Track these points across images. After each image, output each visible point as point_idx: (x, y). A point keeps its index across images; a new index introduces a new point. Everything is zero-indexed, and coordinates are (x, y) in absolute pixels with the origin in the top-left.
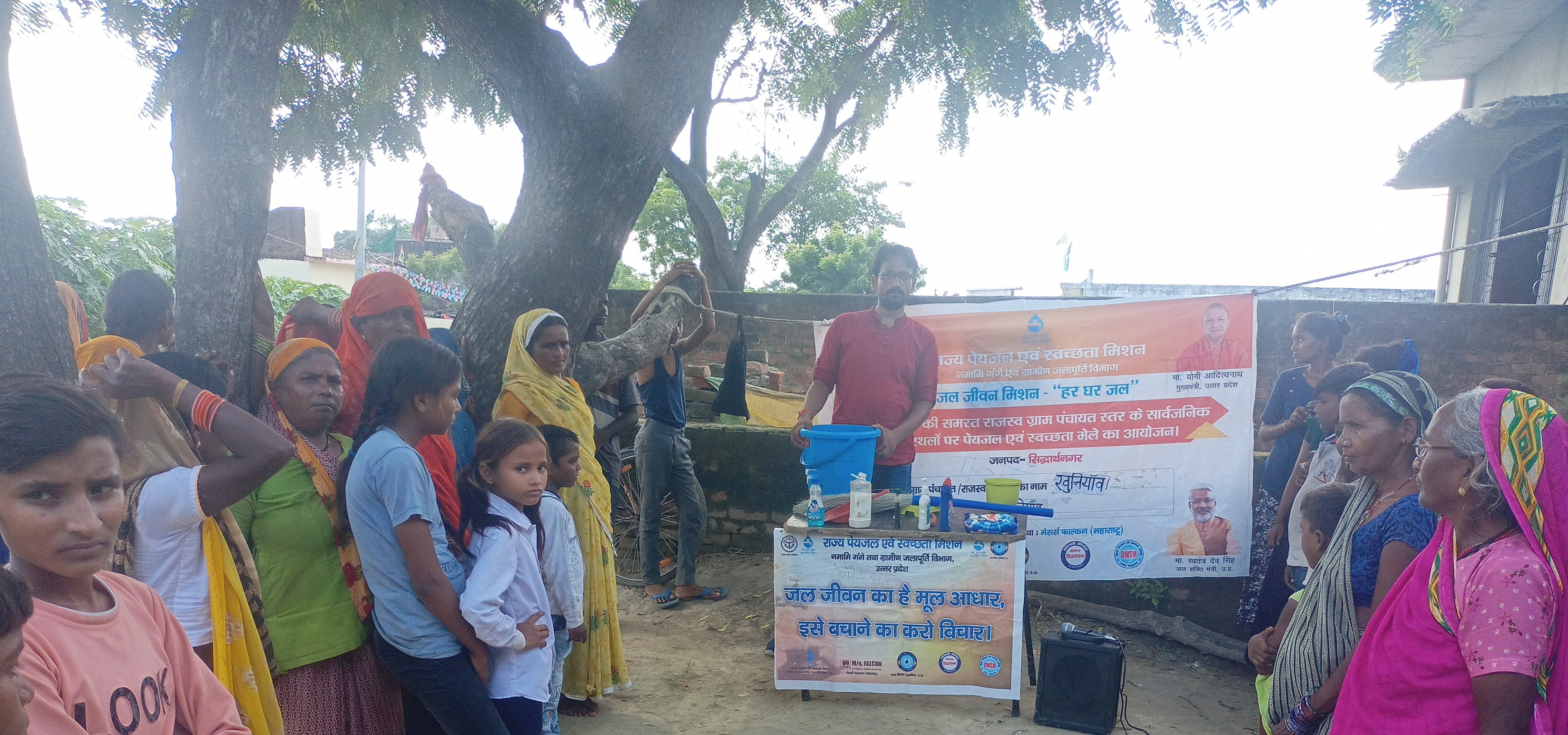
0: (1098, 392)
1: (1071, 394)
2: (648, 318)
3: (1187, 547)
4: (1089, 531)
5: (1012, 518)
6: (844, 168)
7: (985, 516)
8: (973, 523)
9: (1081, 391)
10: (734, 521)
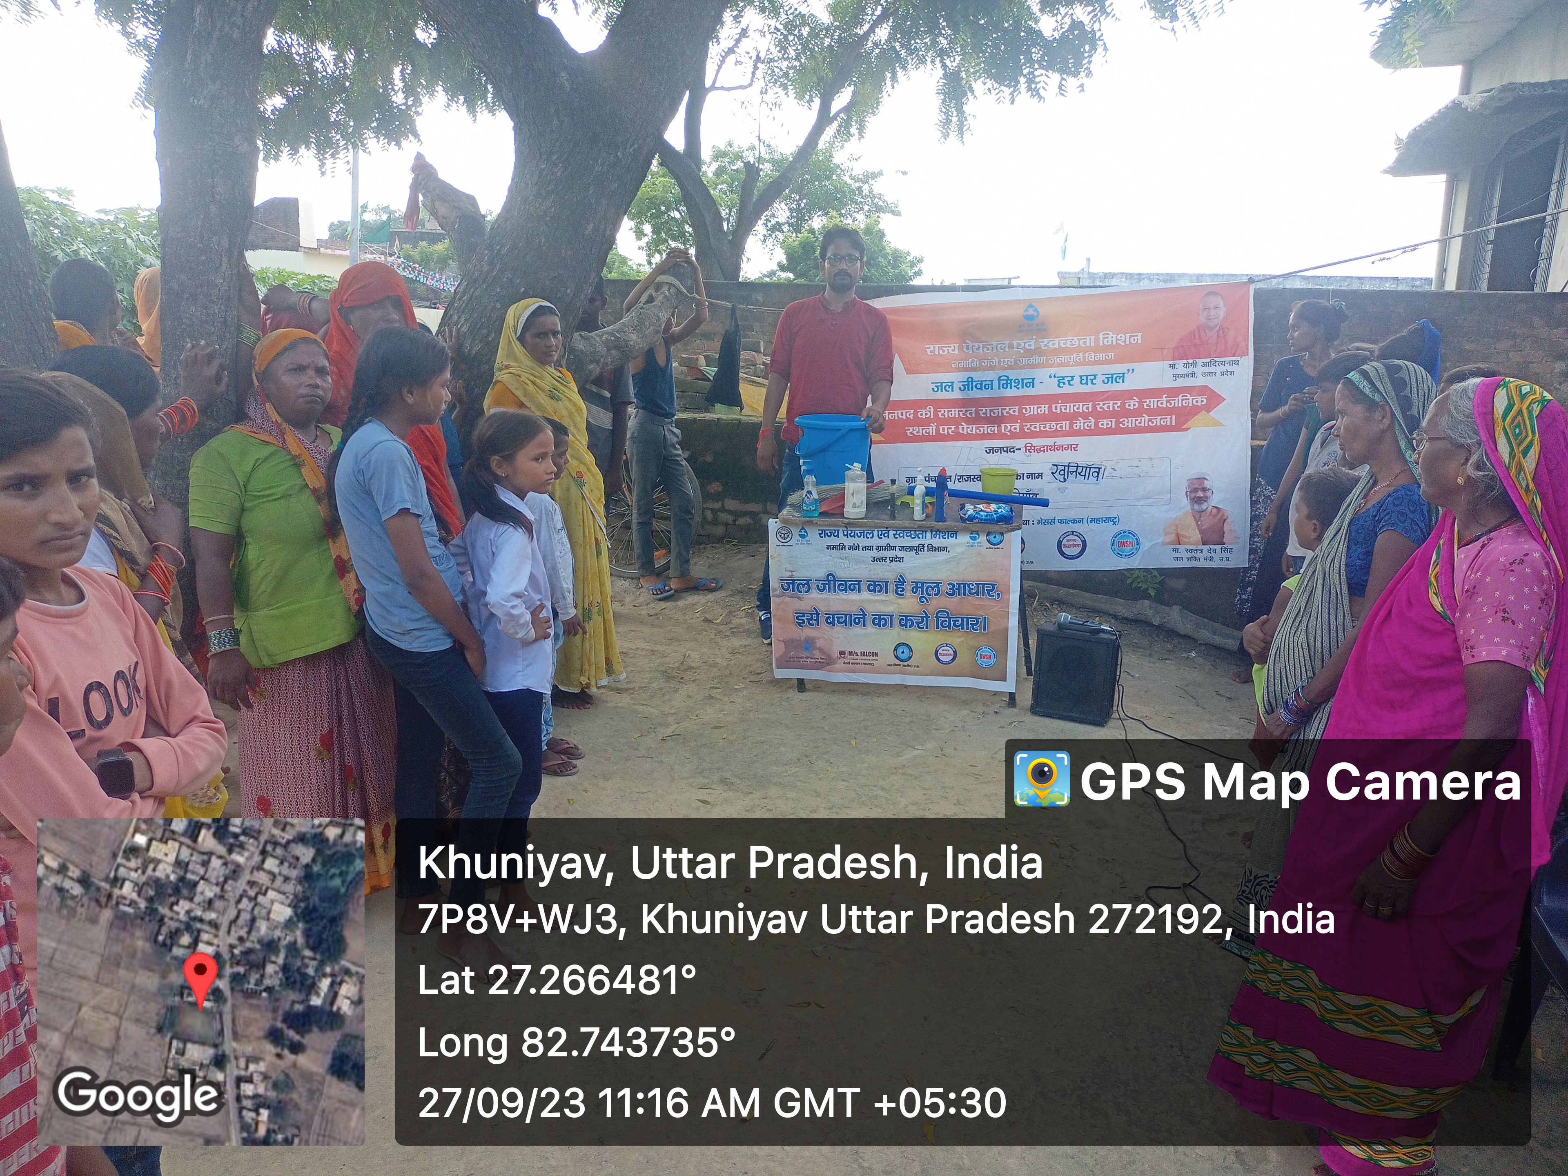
0: (1094, 382)
1: (1067, 383)
2: (642, 308)
3: (1185, 537)
4: (1085, 521)
5: (1007, 508)
6: (839, 158)
7: (981, 506)
8: (969, 513)
9: (1077, 380)
10: (729, 512)
